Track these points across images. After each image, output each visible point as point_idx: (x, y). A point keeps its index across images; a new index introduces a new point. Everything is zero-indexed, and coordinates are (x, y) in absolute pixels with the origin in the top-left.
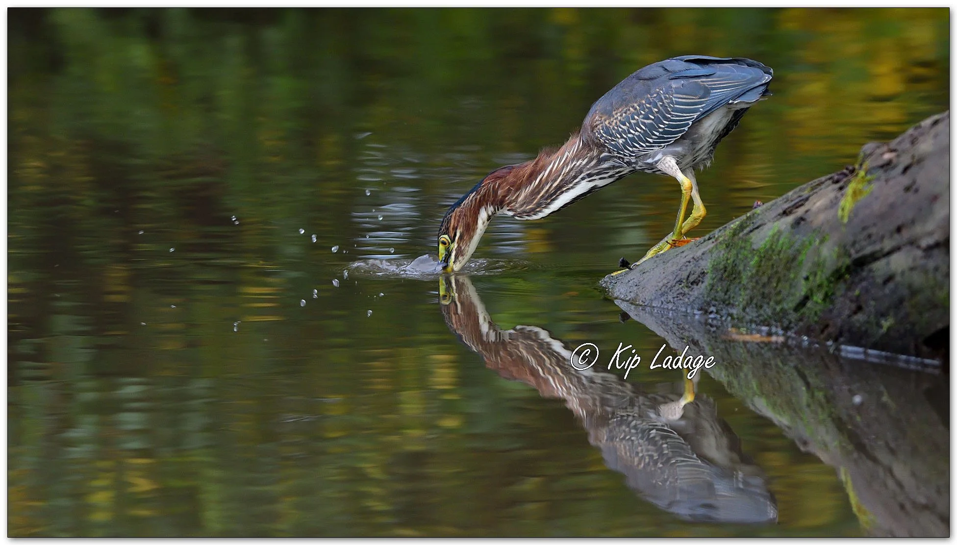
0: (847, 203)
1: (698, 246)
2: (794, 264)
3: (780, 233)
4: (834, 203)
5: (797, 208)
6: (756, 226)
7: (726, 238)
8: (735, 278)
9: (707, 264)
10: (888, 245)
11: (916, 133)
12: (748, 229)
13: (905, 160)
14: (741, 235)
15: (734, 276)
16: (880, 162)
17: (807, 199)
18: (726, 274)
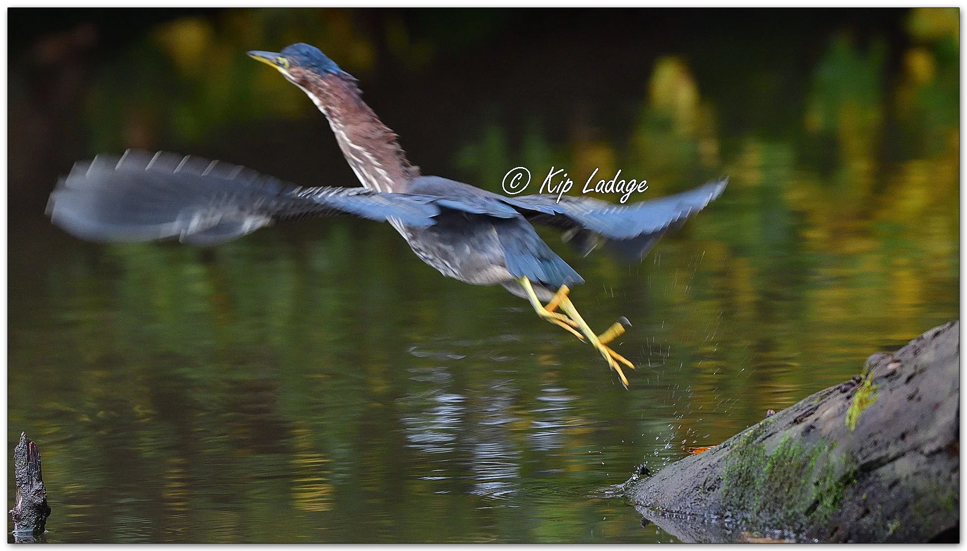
0: (854, 411)
1: (714, 454)
2: (805, 470)
3: (791, 441)
4: (842, 412)
5: (807, 416)
6: (768, 434)
7: (741, 446)
8: (749, 484)
9: (722, 471)
10: (893, 451)
11: (918, 345)
12: (761, 437)
13: (909, 371)
14: (754, 442)
15: (748, 482)
16: (885, 373)
17: (817, 408)
18: (741, 480)
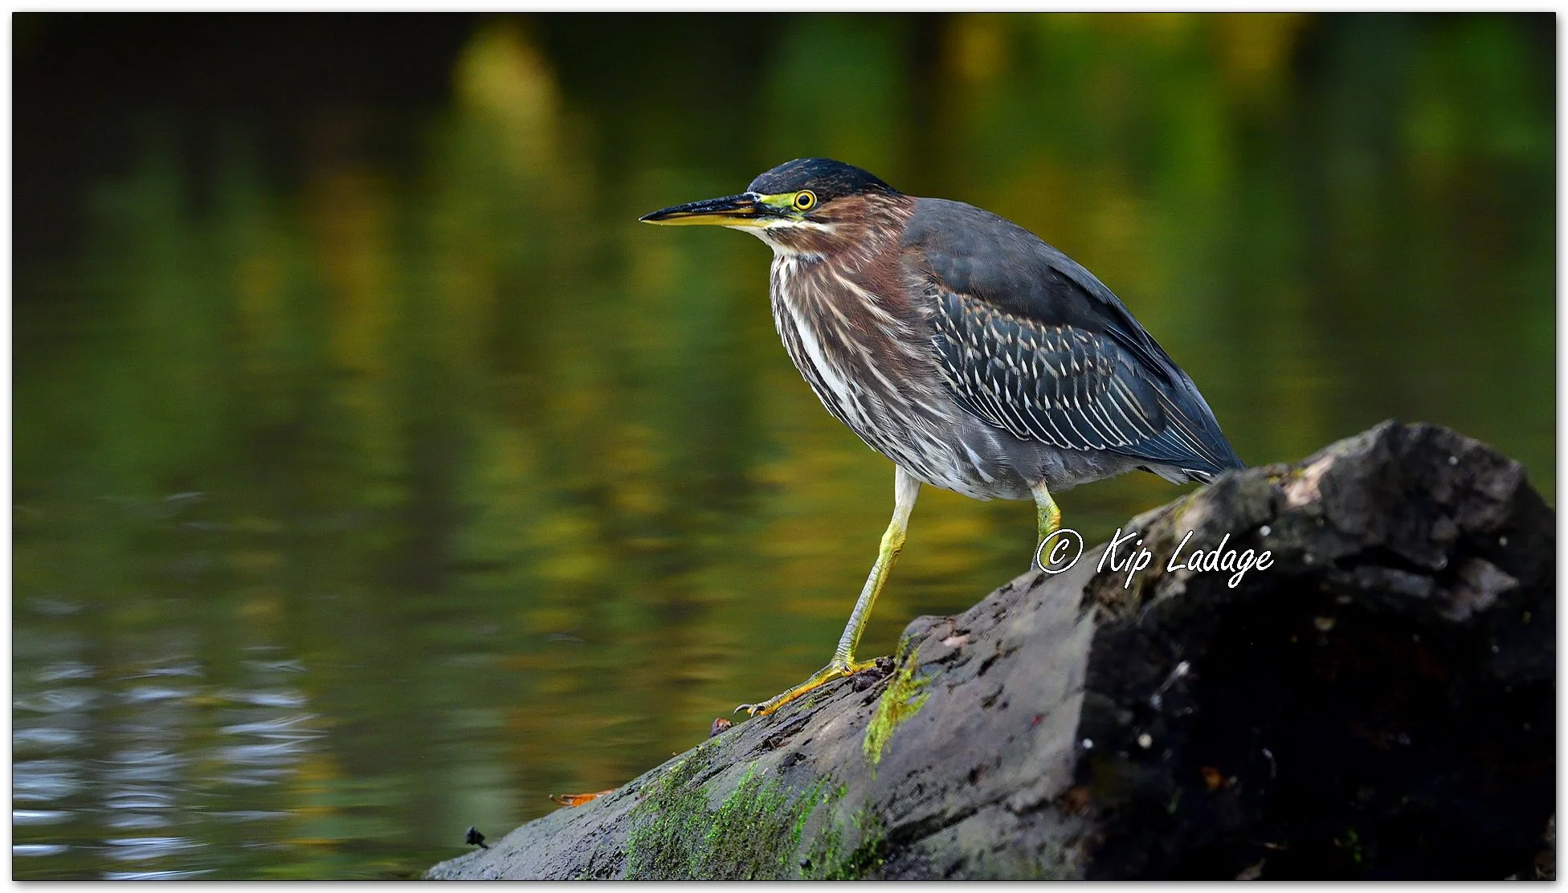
0: (880, 726)
1: (608, 806)
2: (785, 838)
3: (757, 783)
4: (856, 727)
5: (789, 735)
6: (713, 769)
7: (661, 791)
8: (676, 865)
9: (626, 839)
10: (953, 804)
11: (1002, 601)
12: (700, 774)
13: (984, 650)
14: (687, 784)
15: (674, 860)
16: (940, 656)
17: (807, 719)
18: (661, 857)
